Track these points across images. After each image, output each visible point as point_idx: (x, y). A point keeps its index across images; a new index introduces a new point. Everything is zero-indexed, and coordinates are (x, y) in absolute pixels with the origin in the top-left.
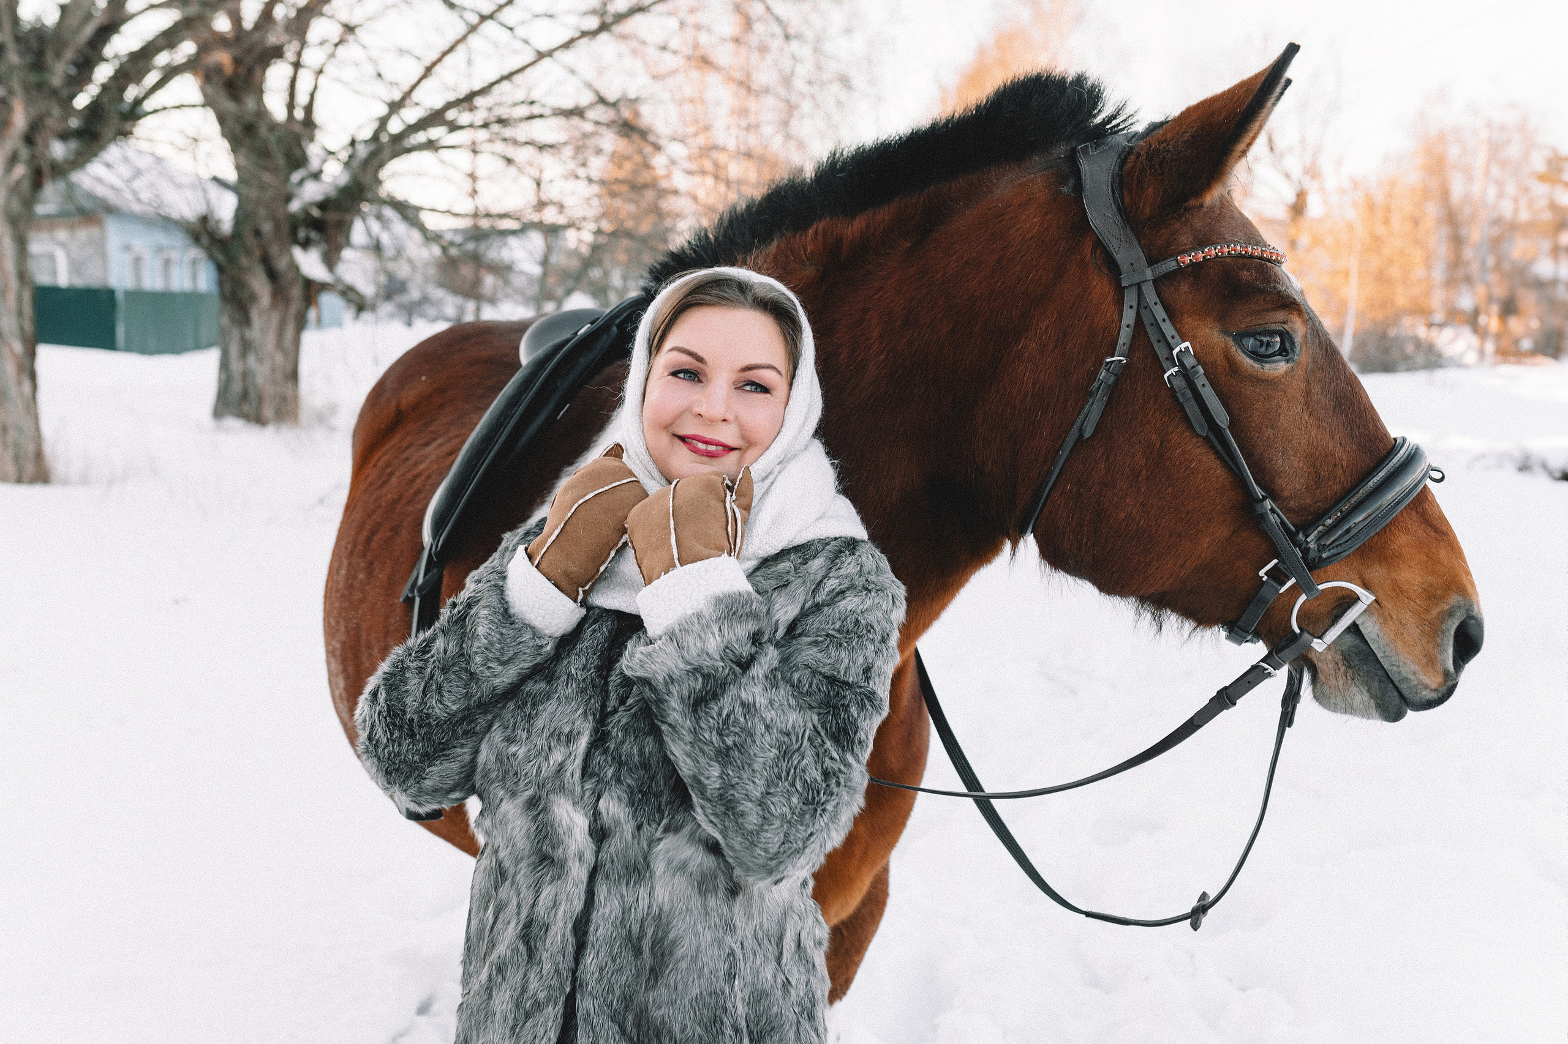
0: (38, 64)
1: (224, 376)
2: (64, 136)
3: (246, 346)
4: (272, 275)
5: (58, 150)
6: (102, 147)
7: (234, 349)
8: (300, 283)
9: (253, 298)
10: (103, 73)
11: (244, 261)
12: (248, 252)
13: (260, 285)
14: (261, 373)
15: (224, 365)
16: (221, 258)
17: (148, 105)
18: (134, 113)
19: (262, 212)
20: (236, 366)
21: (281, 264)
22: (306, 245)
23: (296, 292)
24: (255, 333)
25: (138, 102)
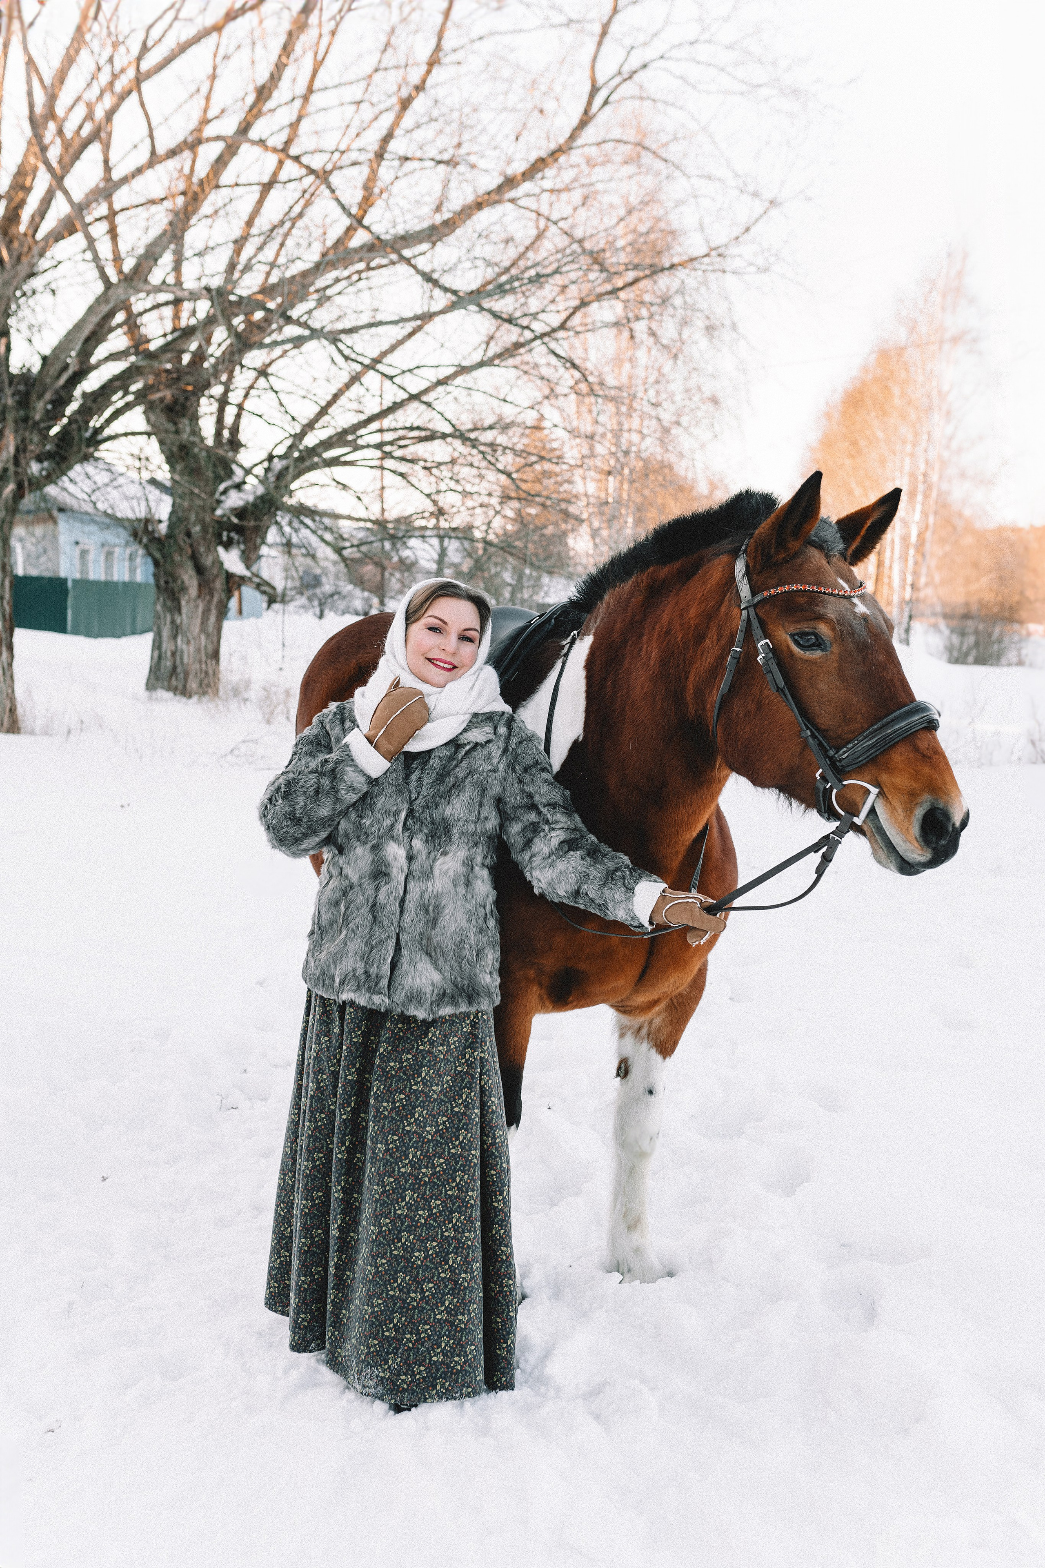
0: (24, 402)
1: (156, 653)
2: (39, 459)
3: (176, 630)
4: (200, 570)
5: (35, 468)
6: (70, 468)
7: (166, 633)
8: (224, 575)
9: (184, 589)
10: (72, 407)
11: (177, 558)
12: (181, 550)
13: (189, 578)
14: (188, 652)
15: (157, 645)
16: (158, 555)
17: (107, 432)
18: (95, 440)
19: (193, 517)
20: (168, 646)
21: (208, 561)
22: (228, 545)
23: (219, 584)
24: (183, 619)
25: (97, 431)
